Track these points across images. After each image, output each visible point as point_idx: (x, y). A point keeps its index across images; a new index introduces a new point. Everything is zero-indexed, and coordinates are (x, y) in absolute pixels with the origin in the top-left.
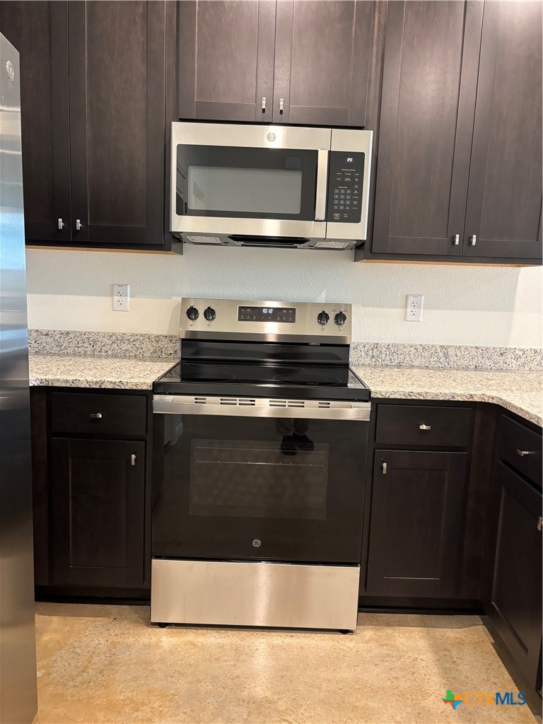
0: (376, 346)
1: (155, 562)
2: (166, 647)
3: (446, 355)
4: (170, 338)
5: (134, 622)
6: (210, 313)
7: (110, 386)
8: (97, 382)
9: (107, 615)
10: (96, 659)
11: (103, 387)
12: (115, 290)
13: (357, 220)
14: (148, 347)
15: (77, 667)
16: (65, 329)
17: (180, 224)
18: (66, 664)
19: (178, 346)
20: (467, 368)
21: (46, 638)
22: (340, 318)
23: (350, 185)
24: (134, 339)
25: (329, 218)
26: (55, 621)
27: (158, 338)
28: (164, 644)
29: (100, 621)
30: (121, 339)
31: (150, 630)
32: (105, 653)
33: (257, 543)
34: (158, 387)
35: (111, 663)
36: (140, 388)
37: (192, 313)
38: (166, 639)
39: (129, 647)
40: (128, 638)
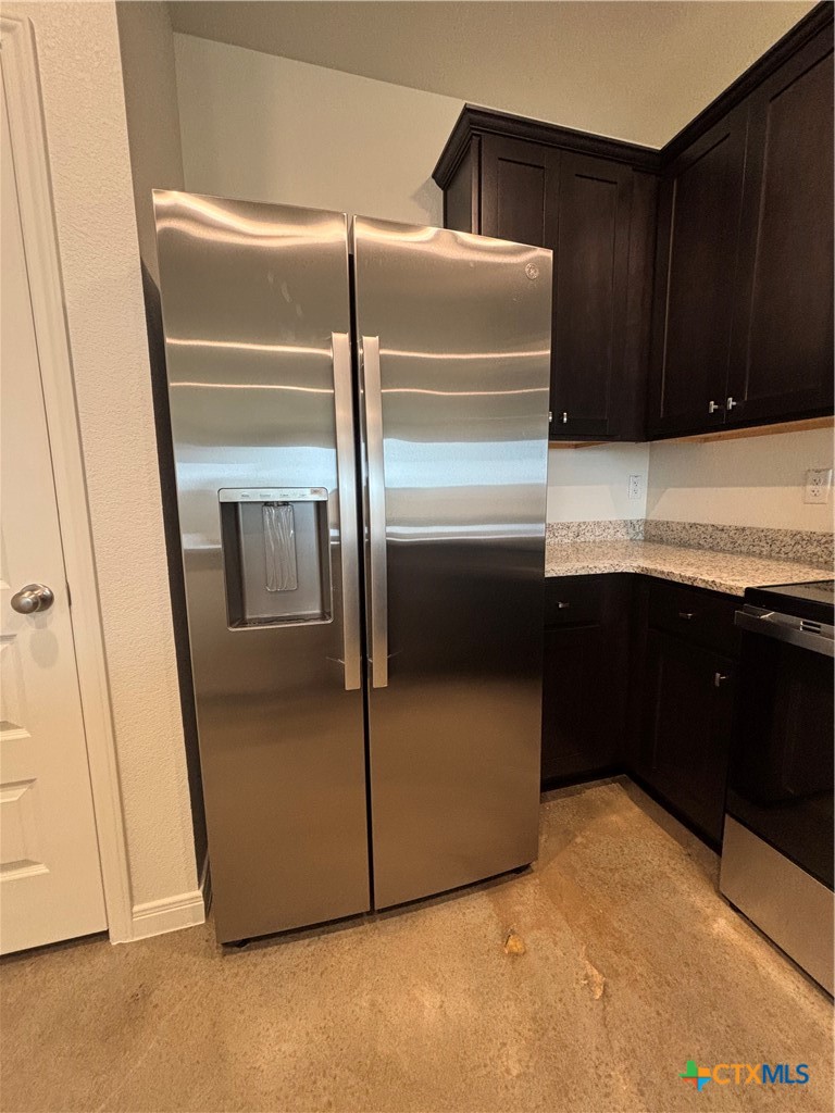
2: (715, 932)
5: (706, 875)
7: (702, 585)
8: (689, 578)
9: (687, 845)
10: (632, 872)
11: (695, 584)
12: (810, 477)
15: (610, 862)
18: (605, 852)
21: (614, 818)
28: (716, 926)
29: (673, 844)
30: (809, 539)
31: (715, 898)
32: (645, 874)
35: (640, 888)
36: (734, 593)
38: (725, 924)
39: (675, 891)
40: (683, 883)
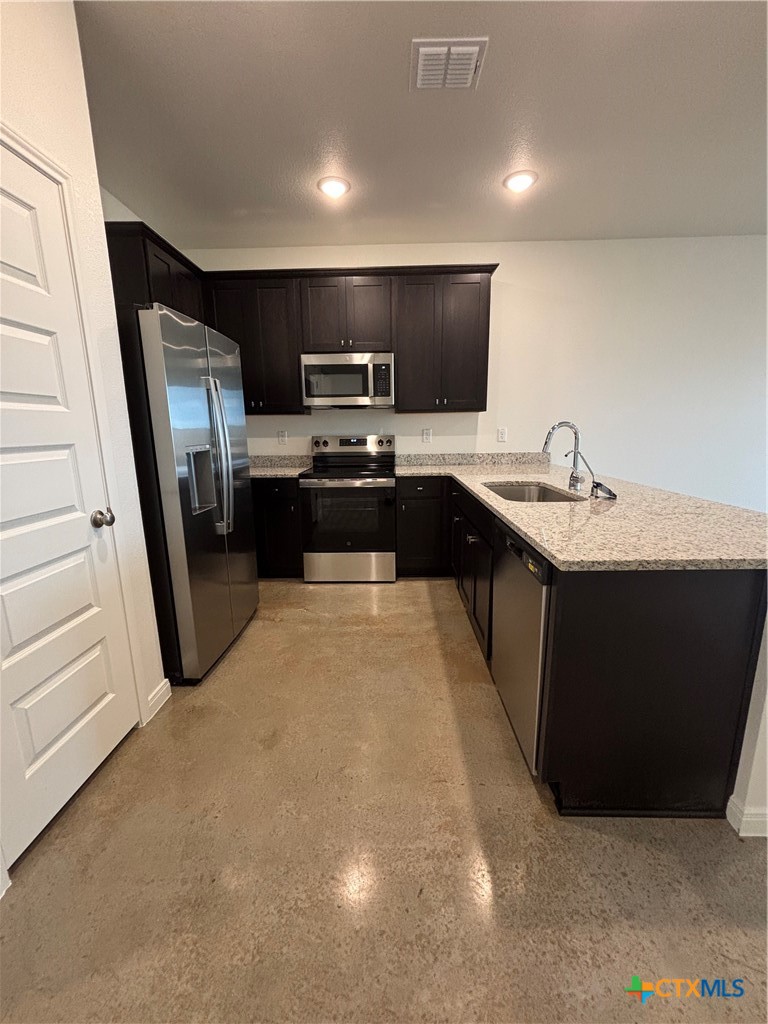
0: (409, 456)
1: (305, 554)
3: (444, 459)
4: (308, 457)
5: (297, 582)
6: (326, 443)
12: (280, 434)
13: (389, 395)
14: (298, 462)
16: (256, 455)
17: (307, 401)
19: (312, 461)
20: (455, 464)
22: (390, 442)
23: (385, 379)
24: (290, 458)
25: (375, 395)
26: (263, 583)
27: (302, 457)
30: (284, 458)
31: (305, 585)
33: (349, 544)
34: (302, 476)
36: (293, 477)
37: (317, 443)
38: (311, 587)
40: (295, 589)
